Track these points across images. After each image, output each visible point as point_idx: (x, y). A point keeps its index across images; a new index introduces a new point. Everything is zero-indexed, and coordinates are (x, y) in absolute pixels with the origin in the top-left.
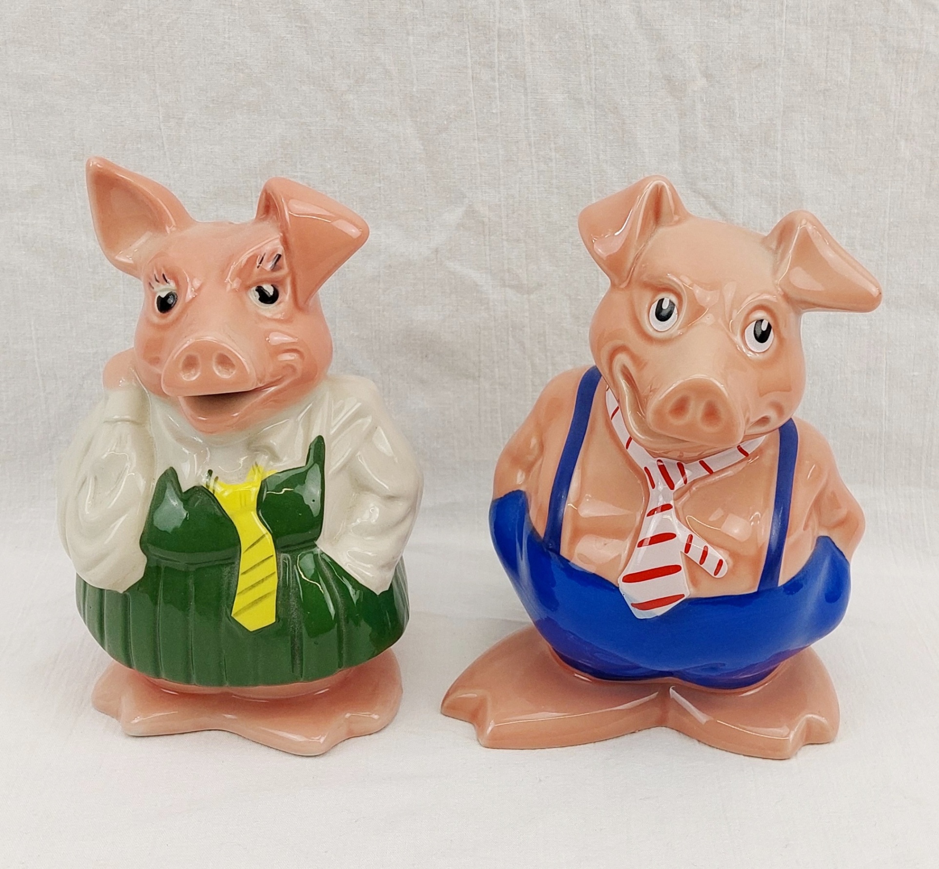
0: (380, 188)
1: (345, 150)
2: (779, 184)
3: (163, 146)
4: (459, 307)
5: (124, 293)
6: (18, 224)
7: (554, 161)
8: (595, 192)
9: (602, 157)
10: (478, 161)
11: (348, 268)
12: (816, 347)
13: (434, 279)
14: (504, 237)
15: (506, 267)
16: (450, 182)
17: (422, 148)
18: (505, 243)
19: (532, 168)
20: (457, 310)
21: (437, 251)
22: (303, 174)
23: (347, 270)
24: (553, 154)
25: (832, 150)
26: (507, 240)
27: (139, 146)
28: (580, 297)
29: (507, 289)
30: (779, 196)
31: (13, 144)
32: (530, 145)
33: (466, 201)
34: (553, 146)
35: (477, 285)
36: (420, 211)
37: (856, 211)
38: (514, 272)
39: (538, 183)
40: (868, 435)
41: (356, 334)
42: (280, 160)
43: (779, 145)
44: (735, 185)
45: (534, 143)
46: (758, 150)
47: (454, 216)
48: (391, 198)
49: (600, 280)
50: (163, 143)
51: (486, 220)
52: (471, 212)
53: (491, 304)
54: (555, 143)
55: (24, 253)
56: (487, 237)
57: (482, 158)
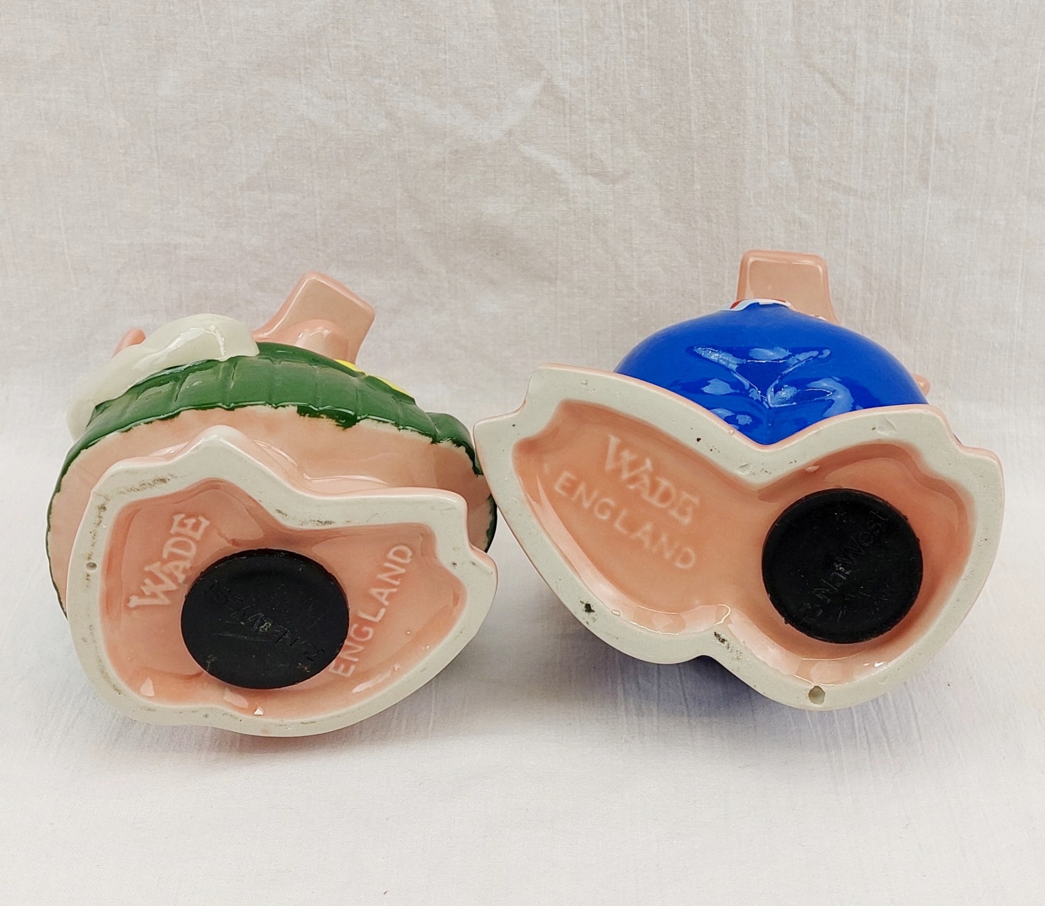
0: (445, 59)
1: (405, 15)
2: (908, 56)
3: (199, 9)
4: (535, 199)
5: (160, 177)
6: (39, 99)
7: (646, 28)
8: (692, 66)
9: (702, 25)
10: (558, 26)
11: (409, 152)
12: (942, 245)
13: (507, 166)
14: (587, 116)
15: (589, 151)
16: (526, 52)
17: (493, 11)
18: (588, 124)
19: (621, 35)
20: (533, 202)
21: (510, 133)
22: (358, 43)
23: (407, 154)
24: (645, 19)
25: (974, 17)
26: (591, 120)
27: (172, 8)
28: (672, 188)
29: (589, 177)
30: (908, 72)
31: (30, 7)
32: (618, 8)
33: (544, 74)
34: (645, 10)
35: (556, 173)
36: (490, 87)
37: (998, 89)
38: (597, 158)
39: (628, 53)
40: (996, 345)
41: (419, 227)
42: (331, 25)
43: (911, 11)
44: (857, 58)
45: (624, 6)
46: (885, 17)
47: (530, 91)
48: (457, 71)
49: (696, 169)
50: (198, 4)
51: (567, 96)
52: (550, 88)
53: (571, 195)
54: (648, 8)
55: (47, 132)
56: (568, 116)
57: (563, 23)
